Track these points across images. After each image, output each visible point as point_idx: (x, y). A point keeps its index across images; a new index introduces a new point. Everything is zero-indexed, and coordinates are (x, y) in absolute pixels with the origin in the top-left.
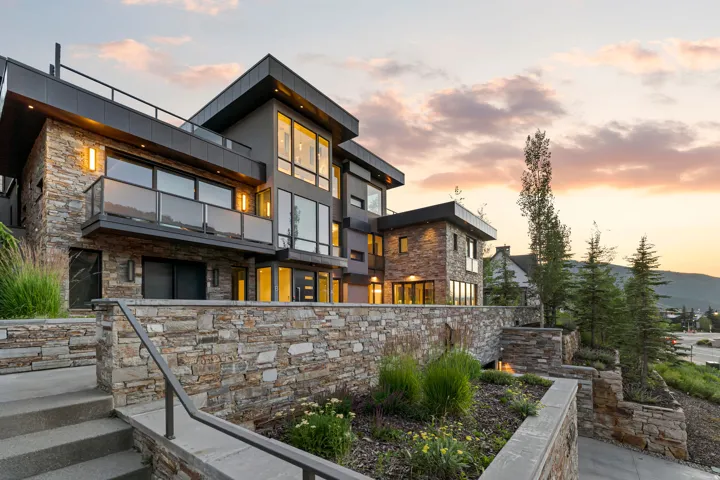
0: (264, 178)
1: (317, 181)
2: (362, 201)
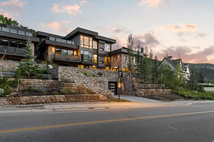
0: (78, 48)
1: (89, 47)
2: (103, 49)
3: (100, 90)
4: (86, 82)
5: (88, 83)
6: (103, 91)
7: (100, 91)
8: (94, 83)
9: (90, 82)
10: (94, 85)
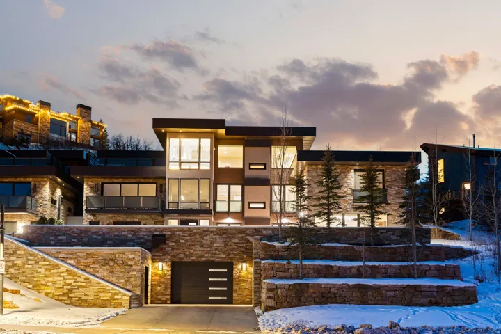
1: (199, 166)
2: (265, 164)
3: (69, 285)
4: (19, 262)
5: (26, 266)
6: (81, 290)
7: (69, 287)
8: (48, 265)
9: (33, 262)
10: (46, 269)
